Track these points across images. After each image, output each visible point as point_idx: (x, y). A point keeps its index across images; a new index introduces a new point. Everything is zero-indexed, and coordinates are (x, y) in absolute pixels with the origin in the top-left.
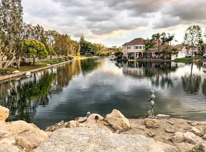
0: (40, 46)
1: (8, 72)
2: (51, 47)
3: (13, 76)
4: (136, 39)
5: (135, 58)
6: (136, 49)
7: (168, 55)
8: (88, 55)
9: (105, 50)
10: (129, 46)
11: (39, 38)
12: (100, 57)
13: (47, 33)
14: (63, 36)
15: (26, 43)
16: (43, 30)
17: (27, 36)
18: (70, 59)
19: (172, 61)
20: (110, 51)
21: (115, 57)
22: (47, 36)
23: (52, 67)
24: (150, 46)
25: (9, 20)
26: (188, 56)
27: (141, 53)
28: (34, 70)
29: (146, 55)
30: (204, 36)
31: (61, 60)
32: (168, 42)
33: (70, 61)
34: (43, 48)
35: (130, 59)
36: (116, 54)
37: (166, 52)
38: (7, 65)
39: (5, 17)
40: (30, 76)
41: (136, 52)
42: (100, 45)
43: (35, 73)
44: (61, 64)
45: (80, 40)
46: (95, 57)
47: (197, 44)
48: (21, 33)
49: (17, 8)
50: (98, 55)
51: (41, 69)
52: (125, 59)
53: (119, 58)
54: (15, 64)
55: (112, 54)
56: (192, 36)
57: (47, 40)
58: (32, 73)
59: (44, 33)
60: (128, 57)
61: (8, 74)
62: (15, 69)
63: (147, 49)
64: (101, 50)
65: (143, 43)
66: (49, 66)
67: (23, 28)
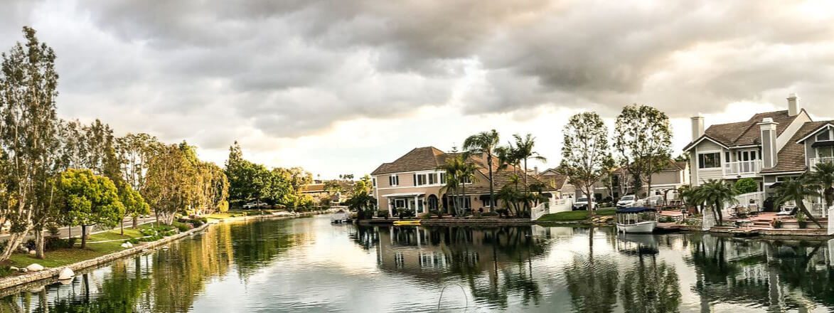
0: (100, 188)
1: (12, 267)
2: (133, 189)
3: (25, 279)
4: (416, 153)
5: (417, 215)
6: (418, 186)
7: (520, 204)
8: (255, 208)
9: (312, 190)
10: (394, 175)
11: (100, 162)
12: (298, 214)
13: (121, 143)
14: (172, 150)
15: (64, 180)
16: (112, 137)
17: (66, 159)
18: (196, 223)
19: (534, 223)
20: (331, 194)
21: (348, 212)
22: (123, 152)
23: (137, 253)
24: (462, 174)
25: (20, 118)
26: (578, 207)
27: (437, 199)
28: (84, 264)
29: (451, 203)
30: (614, 145)
31: (166, 230)
32: (518, 163)
33: (196, 229)
34: (111, 195)
35: (401, 219)
36: (351, 204)
37: (513, 195)
38: (12, 247)
39: (10, 108)
40: (72, 280)
41: (419, 194)
42: (294, 172)
43: (84, 273)
44: (167, 243)
45: (228, 159)
46: (279, 214)
47: (600, 168)
48: (51, 151)
49: (43, 77)
50: (289, 207)
51: (102, 258)
52: (383, 219)
53: (361, 215)
54: (31, 244)
55: (340, 201)
56: (583, 146)
57: (123, 165)
58: (76, 271)
59: (114, 144)
60: (394, 211)
61: (14, 272)
62: (31, 259)
63: (452, 185)
64: (300, 191)
65: (438, 165)
66: (129, 248)
67: (56, 136)
